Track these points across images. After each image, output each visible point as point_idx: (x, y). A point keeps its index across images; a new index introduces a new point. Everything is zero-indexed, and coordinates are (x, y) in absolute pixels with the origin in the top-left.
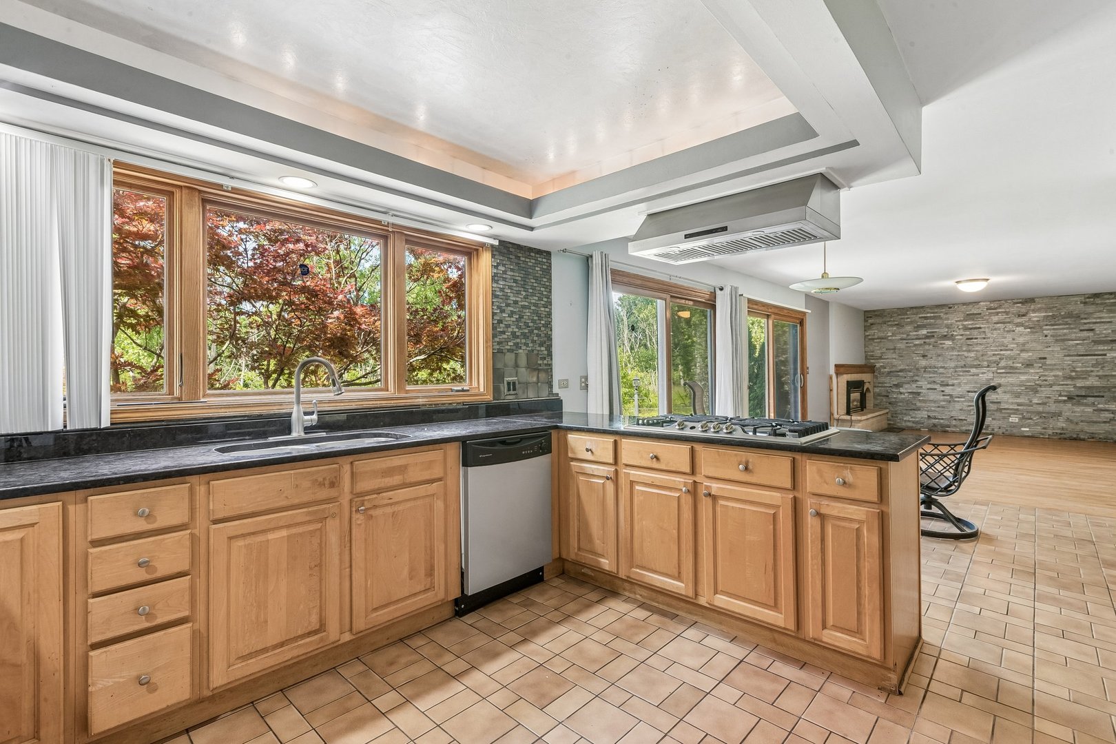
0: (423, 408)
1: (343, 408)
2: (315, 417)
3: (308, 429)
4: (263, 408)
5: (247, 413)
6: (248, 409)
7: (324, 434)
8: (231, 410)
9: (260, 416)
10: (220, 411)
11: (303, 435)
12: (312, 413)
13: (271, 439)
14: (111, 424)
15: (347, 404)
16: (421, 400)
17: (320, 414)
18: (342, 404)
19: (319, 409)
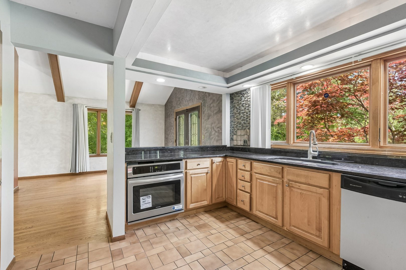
0: (389, 157)
1: (334, 151)
2: (317, 153)
3: (314, 157)
4: (303, 148)
5: (299, 149)
6: (299, 148)
7: (320, 160)
8: (294, 147)
9: (303, 151)
10: (292, 147)
11: (311, 159)
12: (316, 151)
13: (301, 158)
14: (271, 148)
15: (336, 150)
16: (387, 153)
17: (319, 152)
18: (334, 150)
19: (320, 150)
